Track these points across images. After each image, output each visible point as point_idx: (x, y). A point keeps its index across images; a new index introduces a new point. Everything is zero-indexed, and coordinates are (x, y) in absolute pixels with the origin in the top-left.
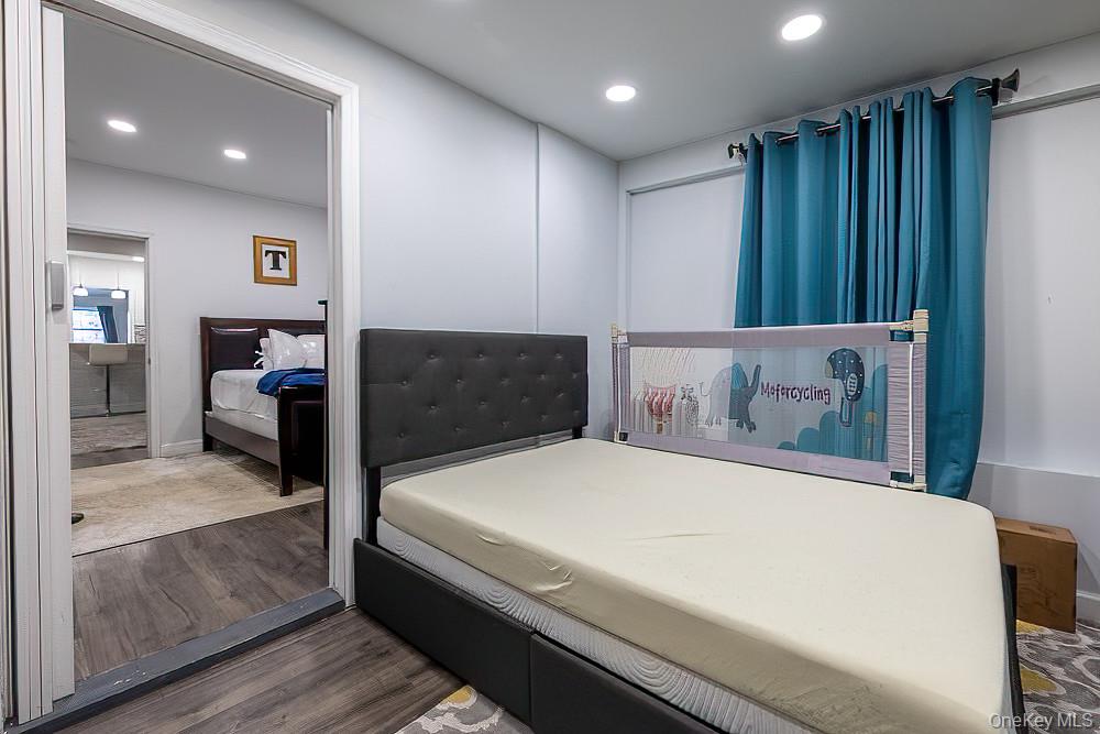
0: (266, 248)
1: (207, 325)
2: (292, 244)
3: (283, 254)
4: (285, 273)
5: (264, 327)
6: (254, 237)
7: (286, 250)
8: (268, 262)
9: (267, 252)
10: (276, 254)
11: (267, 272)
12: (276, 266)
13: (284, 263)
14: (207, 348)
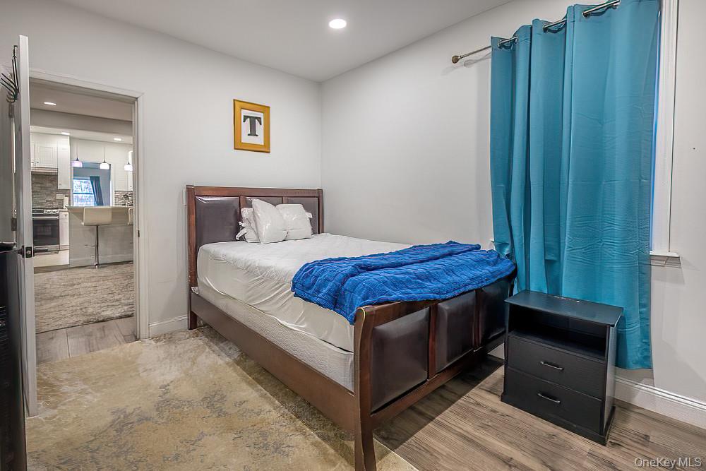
0: (244, 113)
1: (193, 193)
2: (265, 109)
3: (259, 119)
4: (259, 140)
5: (244, 196)
6: (234, 100)
7: (261, 115)
8: (246, 127)
9: (246, 117)
10: (253, 120)
11: (246, 139)
12: (253, 133)
13: (260, 129)
14: (193, 217)
